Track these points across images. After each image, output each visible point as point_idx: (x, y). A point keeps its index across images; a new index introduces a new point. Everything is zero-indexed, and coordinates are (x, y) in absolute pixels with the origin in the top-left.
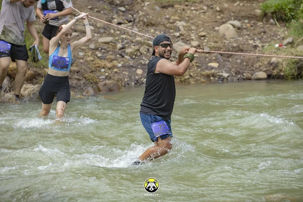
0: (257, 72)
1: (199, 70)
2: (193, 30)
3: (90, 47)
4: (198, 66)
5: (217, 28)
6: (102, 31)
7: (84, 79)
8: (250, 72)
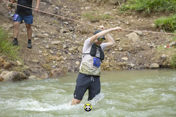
0: (153, 63)
1: (116, 62)
3: (46, 47)
4: (115, 59)
5: (127, 35)
6: (53, 37)
7: (42, 67)
8: (148, 63)
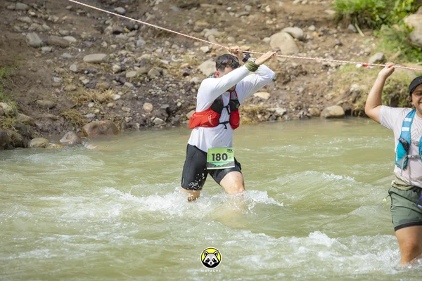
0: (329, 106)
2: (230, 42)
3: (71, 69)
5: (266, 39)
6: (89, 44)
7: (62, 118)
8: (317, 106)
